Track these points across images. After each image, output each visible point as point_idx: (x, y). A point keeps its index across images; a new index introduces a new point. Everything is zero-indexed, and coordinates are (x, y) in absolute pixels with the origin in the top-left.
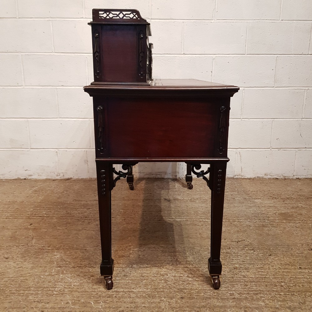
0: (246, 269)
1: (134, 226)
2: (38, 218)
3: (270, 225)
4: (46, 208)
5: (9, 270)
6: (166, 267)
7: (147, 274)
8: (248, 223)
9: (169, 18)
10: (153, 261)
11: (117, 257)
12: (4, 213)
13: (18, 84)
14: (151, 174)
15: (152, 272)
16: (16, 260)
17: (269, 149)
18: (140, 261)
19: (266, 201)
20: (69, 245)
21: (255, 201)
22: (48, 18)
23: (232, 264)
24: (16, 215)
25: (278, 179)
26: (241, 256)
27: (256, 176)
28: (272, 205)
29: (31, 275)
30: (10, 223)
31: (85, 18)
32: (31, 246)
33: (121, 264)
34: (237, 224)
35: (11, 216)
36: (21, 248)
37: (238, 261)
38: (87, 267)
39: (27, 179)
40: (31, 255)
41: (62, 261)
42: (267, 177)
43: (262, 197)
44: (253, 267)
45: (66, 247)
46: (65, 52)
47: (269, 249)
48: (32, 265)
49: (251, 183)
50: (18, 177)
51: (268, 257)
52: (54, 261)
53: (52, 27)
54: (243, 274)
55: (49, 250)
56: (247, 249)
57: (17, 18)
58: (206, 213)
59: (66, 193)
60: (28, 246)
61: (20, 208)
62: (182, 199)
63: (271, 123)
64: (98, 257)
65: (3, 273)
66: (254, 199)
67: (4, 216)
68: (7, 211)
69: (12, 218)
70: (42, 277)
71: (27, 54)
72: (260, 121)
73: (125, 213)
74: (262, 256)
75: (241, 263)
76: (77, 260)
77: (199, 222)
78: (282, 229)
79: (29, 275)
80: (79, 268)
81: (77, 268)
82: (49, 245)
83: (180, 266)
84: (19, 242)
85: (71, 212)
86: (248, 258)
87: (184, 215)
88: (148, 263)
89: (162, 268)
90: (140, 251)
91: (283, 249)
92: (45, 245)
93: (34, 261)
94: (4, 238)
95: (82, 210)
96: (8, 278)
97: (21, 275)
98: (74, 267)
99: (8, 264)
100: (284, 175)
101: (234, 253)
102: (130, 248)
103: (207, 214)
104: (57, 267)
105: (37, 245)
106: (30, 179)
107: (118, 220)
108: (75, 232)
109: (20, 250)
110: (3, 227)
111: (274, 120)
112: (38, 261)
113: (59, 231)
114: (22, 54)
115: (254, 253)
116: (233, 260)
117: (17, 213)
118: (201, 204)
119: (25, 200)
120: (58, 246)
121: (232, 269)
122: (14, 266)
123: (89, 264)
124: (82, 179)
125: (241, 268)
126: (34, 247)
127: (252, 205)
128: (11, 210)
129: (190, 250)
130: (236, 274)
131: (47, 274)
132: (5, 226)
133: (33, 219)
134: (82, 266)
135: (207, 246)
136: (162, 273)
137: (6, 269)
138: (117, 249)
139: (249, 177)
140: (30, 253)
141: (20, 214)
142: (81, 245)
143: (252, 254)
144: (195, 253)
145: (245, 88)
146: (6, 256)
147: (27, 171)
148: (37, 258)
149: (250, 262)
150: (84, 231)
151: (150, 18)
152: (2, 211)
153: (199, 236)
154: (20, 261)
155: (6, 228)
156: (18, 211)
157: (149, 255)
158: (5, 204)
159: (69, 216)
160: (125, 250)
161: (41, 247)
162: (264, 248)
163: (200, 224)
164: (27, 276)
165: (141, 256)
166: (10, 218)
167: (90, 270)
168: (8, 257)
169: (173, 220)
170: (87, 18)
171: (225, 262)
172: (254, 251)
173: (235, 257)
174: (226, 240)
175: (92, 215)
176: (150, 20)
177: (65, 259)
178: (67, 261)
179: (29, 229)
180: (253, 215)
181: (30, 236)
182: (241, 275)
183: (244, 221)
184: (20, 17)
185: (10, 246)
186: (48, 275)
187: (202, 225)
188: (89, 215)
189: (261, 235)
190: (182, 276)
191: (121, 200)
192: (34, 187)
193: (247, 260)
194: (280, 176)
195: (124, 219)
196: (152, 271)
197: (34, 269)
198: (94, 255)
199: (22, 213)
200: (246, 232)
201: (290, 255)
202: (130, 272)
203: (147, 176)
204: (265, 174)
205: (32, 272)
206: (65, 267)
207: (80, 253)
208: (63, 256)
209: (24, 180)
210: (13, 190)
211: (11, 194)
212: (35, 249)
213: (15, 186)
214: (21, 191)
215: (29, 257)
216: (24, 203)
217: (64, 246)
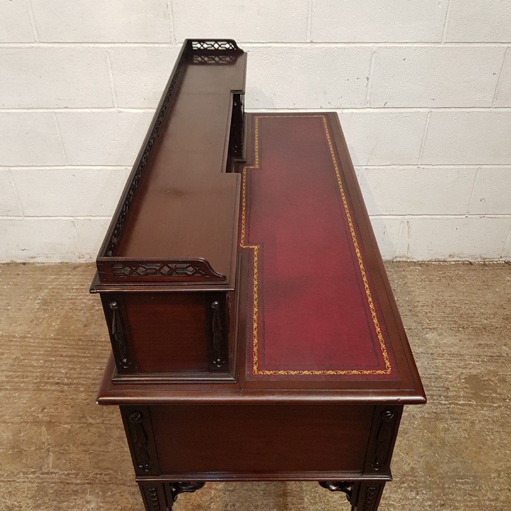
2: (54, 387)
3: (450, 413)
4: (66, 356)
17: (464, 216)
19: (446, 337)
20: (110, 471)
21: (427, 335)
25: (472, 263)
27: (433, 257)
28: (456, 350)
30: (8, 404)
32: (47, 473)
35: (8, 382)
36: (32, 478)
39: (28, 263)
40: (49, 500)
42: (451, 260)
43: (440, 323)
45: (105, 478)
46: (61, 41)
47: (443, 488)
49: (424, 277)
50: (12, 261)
55: (77, 485)
56: (406, 485)
60: (42, 474)
63: (475, 172)
66: (425, 331)
69: (10, 390)
78: (468, 424)
82: (76, 472)
84: (27, 461)
90: (228, 491)
91: (466, 487)
92: (70, 472)
100: (484, 256)
105: (56, 471)
106: (33, 264)
109: (30, 485)
113: (90, 429)
115: (417, 497)
119: (28, 332)
120: (91, 475)
126: (53, 478)
127: (421, 350)
128: (6, 364)
129: (310, 491)
133: (45, 390)
139: (420, 260)
140: (47, 496)
145: (433, 110)
147: (25, 251)
161: (63, 476)
162: (435, 483)
179: (41, 423)
181: (44, 443)
185: (12, 473)
192: (41, 289)
194: (476, 259)
199: (26, 374)
201: (476, 503)
207: (128, 496)
208: (101, 504)
209: (22, 265)
210: (6, 299)
211: (3, 312)
212: (55, 483)
213: (9, 286)
214: (19, 302)
215: (47, 505)
216: (26, 340)
217: (101, 474)
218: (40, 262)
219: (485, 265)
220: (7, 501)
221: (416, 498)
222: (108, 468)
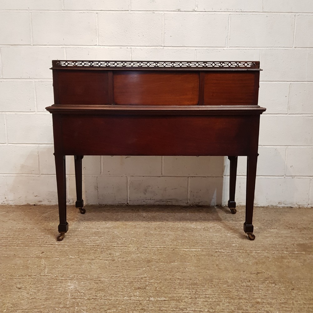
0: (268, 304)
1: (148, 256)
2: (50, 246)
3: (290, 256)
5: (22, 302)
6: (185, 300)
7: (166, 308)
8: (266, 254)
9: (182, 46)
10: (171, 294)
11: (132, 289)
12: (15, 241)
13: (30, 110)
14: (161, 200)
15: (171, 306)
16: (29, 290)
17: (283, 177)
18: (157, 294)
19: (282, 231)
20: (83, 275)
21: (271, 230)
22: (62, 45)
23: (253, 298)
24: (27, 243)
25: (292, 207)
26: (262, 290)
27: (270, 204)
28: (289, 235)
29: (45, 307)
30: (21, 251)
31: (99, 45)
32: (44, 276)
33: (137, 296)
34: (254, 255)
35: (21, 244)
36: (34, 277)
37: (260, 295)
38: (103, 299)
39: (37, 205)
40: (44, 285)
41: (76, 292)
42: (280, 206)
43: (277, 226)
44: (276, 302)
45: (80, 277)
47: (291, 283)
48: (46, 296)
49: (265, 211)
50: (28, 203)
51: (291, 292)
52: (68, 293)
53: (66, 54)
54: (266, 309)
55: (62, 280)
56: (268, 282)
57: (31, 45)
58: (222, 242)
59: (76, 220)
60: (41, 276)
61: (30, 235)
62: (195, 227)
63: (285, 150)
64: (113, 289)
65: (16, 304)
66: (270, 229)
67: (15, 243)
68: (17, 238)
69: (23, 246)
70: (57, 309)
71: (40, 80)
72: (273, 148)
73: (138, 242)
74: (285, 290)
75: (263, 297)
76: (91, 292)
77: (215, 252)
78: (302, 261)
79: (43, 307)
80: (95, 300)
81: (93, 300)
82: (62, 275)
83: (199, 300)
84: (31, 271)
85: (82, 240)
86: (270, 292)
87: (199, 244)
88: (166, 296)
89: (181, 302)
90: (157, 283)
91: (306, 283)
92: (58, 275)
93: (48, 292)
94: (16, 267)
95: (93, 238)
96: (22, 310)
97: (35, 307)
98: (89, 299)
99: (21, 295)
100: (298, 203)
101: (255, 287)
102: (146, 280)
103: (223, 244)
104: (72, 299)
105: (49, 275)
106: (39, 205)
107: (131, 249)
108: (88, 261)
109: (33, 280)
110: (15, 255)
111: (287, 147)
112: (51, 292)
113: (71, 260)
114: (35, 80)
116: (254, 293)
117: (28, 241)
118: (216, 234)
119: (35, 227)
120: (71, 276)
121: (254, 304)
122: (27, 297)
123: (104, 296)
124: (91, 205)
125: (264, 303)
126: (47, 277)
127: (268, 235)
128: (21, 238)
129: (208, 283)
130: (259, 309)
131: (61, 306)
132: (16, 254)
133: (44, 247)
134: (97, 298)
135: (226, 279)
136: (181, 307)
137: (19, 300)
138: (132, 280)
139: (262, 205)
140: (43, 283)
141: (31, 242)
142: (95, 276)
143: (274, 288)
144: (214, 285)
146: (19, 286)
147: (37, 197)
148: (51, 288)
149: (272, 296)
150: (98, 261)
151: (163, 46)
152: (13, 238)
153: (217, 268)
154: (33, 292)
155: (18, 256)
156: (28, 238)
157: (166, 288)
158: (16, 231)
159: (81, 244)
160: (141, 281)
161: (54, 277)
162: (286, 281)
163: (216, 255)
164: (41, 308)
165: (158, 289)
166: (21, 246)
167: (106, 303)
168: (20, 288)
169: (188, 250)
170: (100, 45)
171: (246, 296)
172: (276, 285)
173: (256, 291)
174: (245, 273)
175: (104, 243)
176: (163, 47)
177: (79, 290)
178: (82, 292)
179: (41, 258)
180: (270, 246)
181: (42, 264)
182: (264, 311)
183: (261, 252)
184: (34, 44)
185: (22, 275)
186: (63, 307)
187: (219, 256)
188: (101, 243)
189: (281, 267)
190: (203, 310)
191: (132, 228)
192: (43, 213)
193: (269, 294)
194: (294, 205)
195: (137, 248)
196: (170, 304)
197: (47, 301)
198: (109, 287)
199: (33, 241)
200: (265, 264)
202: (147, 306)
203: (157, 203)
204: (279, 203)
205: (46, 304)
206: (80, 299)
207: (94, 284)
208: (77, 287)
209: (33, 206)
212: (48, 279)
215: (42, 287)
216: (34, 230)
217: (78, 276)
219: (300, 208)
220: (18, 285)
221: (275, 287)
222: (82, 274)
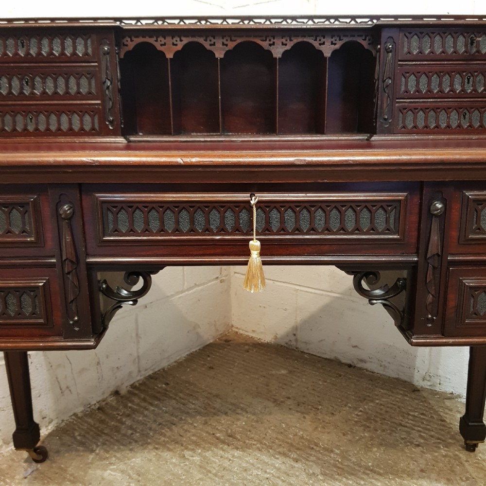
210: (318, 397)
211: (311, 409)
213: (325, 384)
214: (334, 405)
218: (369, 370)
